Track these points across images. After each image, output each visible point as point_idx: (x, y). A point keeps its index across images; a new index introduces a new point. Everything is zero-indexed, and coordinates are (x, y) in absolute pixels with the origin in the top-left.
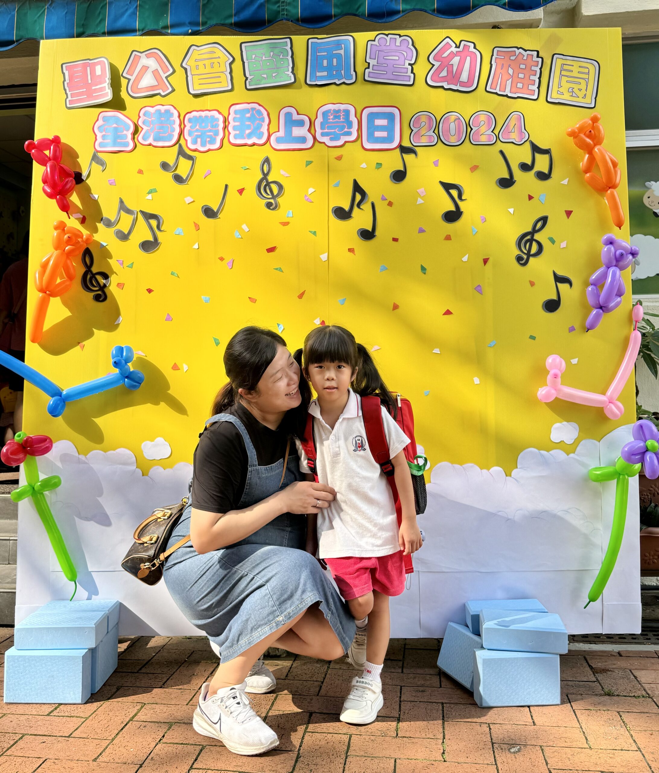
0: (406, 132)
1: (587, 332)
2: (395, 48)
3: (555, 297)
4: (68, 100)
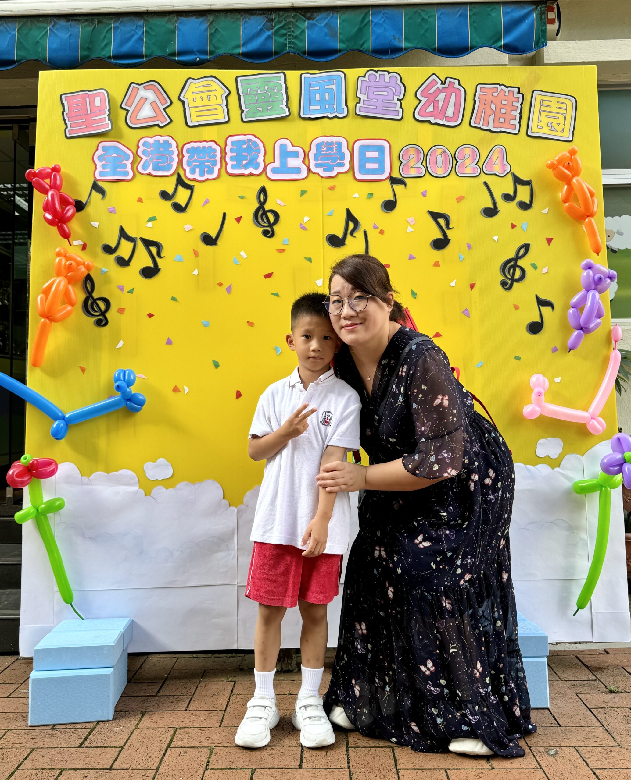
0: (396, 164)
1: (569, 352)
2: (384, 84)
3: (538, 320)
4: (67, 130)
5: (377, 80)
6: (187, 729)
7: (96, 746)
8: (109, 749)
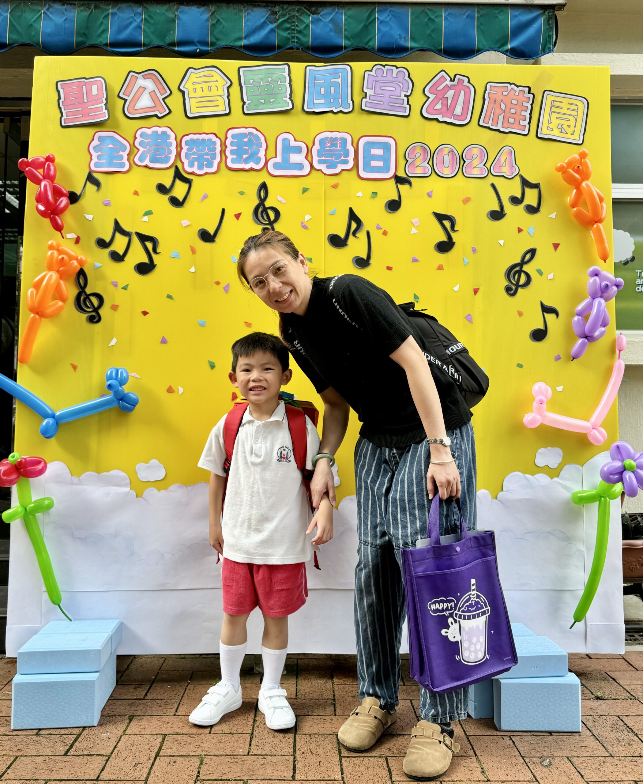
0: (402, 162)
1: (572, 360)
2: (391, 79)
3: (542, 327)
4: (63, 119)
5: (385, 75)
6: (176, 736)
7: (82, 754)
8: (94, 757)
